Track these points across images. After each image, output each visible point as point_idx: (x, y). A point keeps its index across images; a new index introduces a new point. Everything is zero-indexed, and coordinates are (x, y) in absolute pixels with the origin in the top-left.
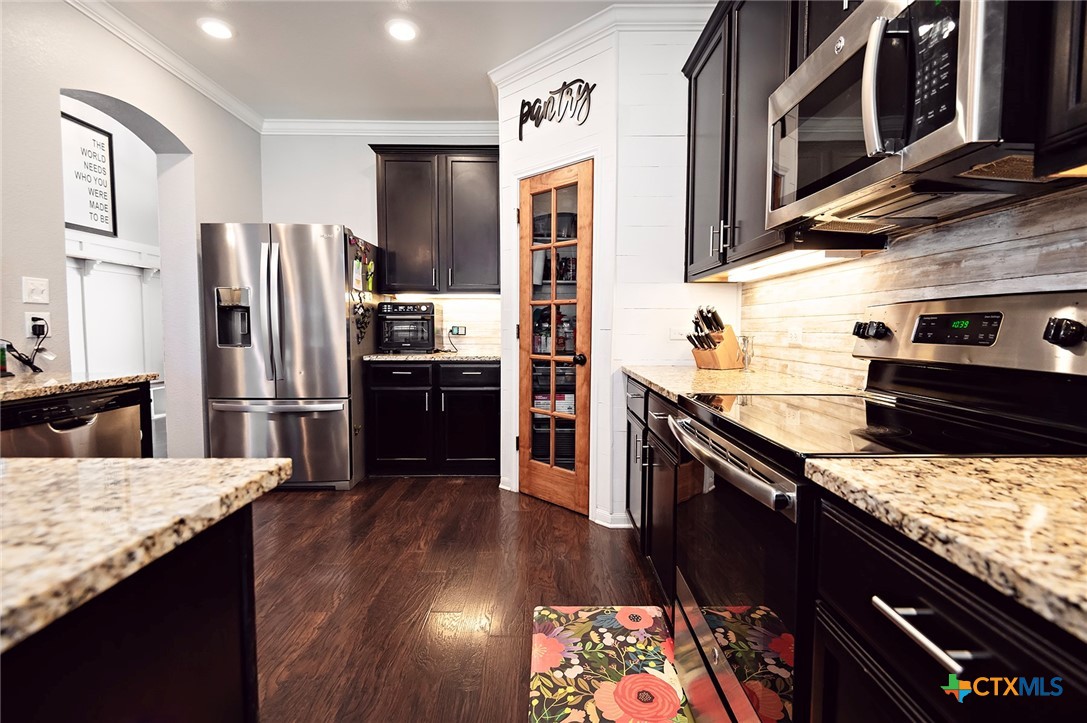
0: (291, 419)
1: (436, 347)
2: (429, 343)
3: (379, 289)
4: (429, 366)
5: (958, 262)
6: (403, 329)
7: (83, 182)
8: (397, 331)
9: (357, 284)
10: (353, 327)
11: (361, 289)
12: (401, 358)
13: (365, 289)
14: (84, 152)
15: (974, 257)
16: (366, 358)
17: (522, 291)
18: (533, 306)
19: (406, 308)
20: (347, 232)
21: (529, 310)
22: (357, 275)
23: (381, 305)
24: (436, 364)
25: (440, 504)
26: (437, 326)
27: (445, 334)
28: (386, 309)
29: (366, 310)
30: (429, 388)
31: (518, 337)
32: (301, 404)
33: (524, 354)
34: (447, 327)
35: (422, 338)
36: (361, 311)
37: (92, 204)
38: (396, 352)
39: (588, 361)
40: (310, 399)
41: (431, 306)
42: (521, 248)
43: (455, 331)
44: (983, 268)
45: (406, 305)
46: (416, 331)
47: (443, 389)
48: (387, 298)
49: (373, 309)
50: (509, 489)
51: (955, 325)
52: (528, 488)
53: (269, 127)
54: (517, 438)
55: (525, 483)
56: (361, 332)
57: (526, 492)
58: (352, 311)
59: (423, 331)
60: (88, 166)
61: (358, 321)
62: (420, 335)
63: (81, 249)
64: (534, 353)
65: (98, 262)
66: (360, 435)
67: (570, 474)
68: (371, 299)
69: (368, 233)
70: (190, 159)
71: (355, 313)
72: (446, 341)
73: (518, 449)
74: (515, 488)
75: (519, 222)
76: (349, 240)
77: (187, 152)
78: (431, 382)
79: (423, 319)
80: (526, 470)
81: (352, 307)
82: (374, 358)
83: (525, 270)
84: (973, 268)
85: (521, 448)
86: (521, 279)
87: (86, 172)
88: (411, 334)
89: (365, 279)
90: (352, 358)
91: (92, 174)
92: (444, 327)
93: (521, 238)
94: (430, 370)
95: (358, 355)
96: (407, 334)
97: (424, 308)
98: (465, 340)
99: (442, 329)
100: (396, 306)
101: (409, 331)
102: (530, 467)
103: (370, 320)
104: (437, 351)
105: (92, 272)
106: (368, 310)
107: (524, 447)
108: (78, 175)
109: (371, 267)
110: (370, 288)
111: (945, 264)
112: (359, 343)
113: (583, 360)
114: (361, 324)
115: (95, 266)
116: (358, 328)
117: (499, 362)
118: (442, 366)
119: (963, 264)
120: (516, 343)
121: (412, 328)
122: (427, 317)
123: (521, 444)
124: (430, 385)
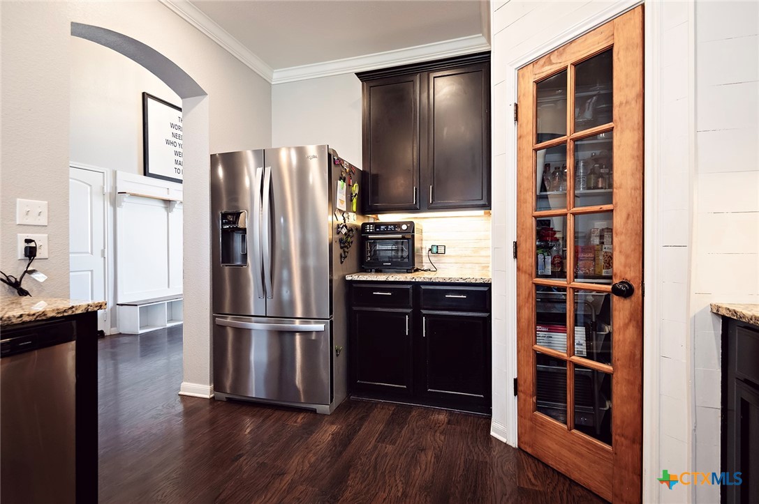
0: (287, 337)
1: (417, 266)
2: (408, 262)
3: (363, 210)
4: (409, 287)
6: (385, 249)
7: (171, 147)
8: (379, 250)
9: (341, 203)
10: (336, 247)
11: (345, 209)
12: (382, 277)
13: (349, 209)
14: (172, 126)
16: (349, 278)
17: (520, 202)
18: (535, 217)
19: (387, 228)
20: (332, 153)
21: (531, 224)
22: (341, 195)
23: (364, 225)
24: (416, 285)
25: (423, 454)
26: (417, 245)
27: (425, 253)
28: (370, 229)
29: (350, 230)
30: (409, 311)
31: (516, 256)
32: (298, 325)
33: (524, 277)
34: (427, 245)
35: (402, 257)
36: (344, 231)
37: (176, 162)
38: (378, 271)
39: (638, 292)
40: (306, 318)
41: (411, 225)
42: (519, 150)
43: (435, 250)
45: (386, 224)
46: (397, 250)
47: (424, 312)
48: (371, 219)
49: (357, 229)
50: (504, 440)
52: (532, 446)
53: (278, 77)
54: (516, 381)
55: (526, 438)
56: (345, 252)
57: (529, 450)
58: (335, 231)
59: (402, 250)
60: (174, 135)
61: (341, 241)
62: (400, 254)
63: (168, 194)
64: (538, 276)
65: (178, 202)
66: (342, 356)
67: (603, 449)
68: (354, 220)
69: (354, 156)
70: (206, 100)
71: (338, 233)
72: (425, 259)
73: (516, 393)
74: (513, 441)
75: (516, 119)
76: (333, 161)
77: (204, 94)
78: (411, 304)
79: (403, 238)
80: (528, 423)
81: (335, 226)
82: (356, 277)
83: (526, 174)
85: (521, 394)
86: (519, 185)
87: (173, 139)
88: (393, 253)
89: (350, 200)
90: (335, 277)
91: (178, 141)
92: (424, 246)
93: (519, 137)
94: (411, 291)
95: (341, 274)
96: (389, 254)
97: (404, 227)
98: (443, 259)
99: (422, 248)
100: (377, 225)
101: (392, 250)
102: (533, 420)
103: (354, 240)
104: (417, 270)
105: (174, 209)
106: (352, 230)
107: (524, 393)
108: (168, 142)
109: (356, 189)
110: (354, 209)
112: (342, 262)
113: (627, 291)
114: (344, 243)
115: (176, 205)
116: (342, 248)
117: (489, 285)
118: (423, 287)
120: (512, 264)
121: (394, 247)
122: (408, 236)
123: (520, 388)
124: (411, 308)
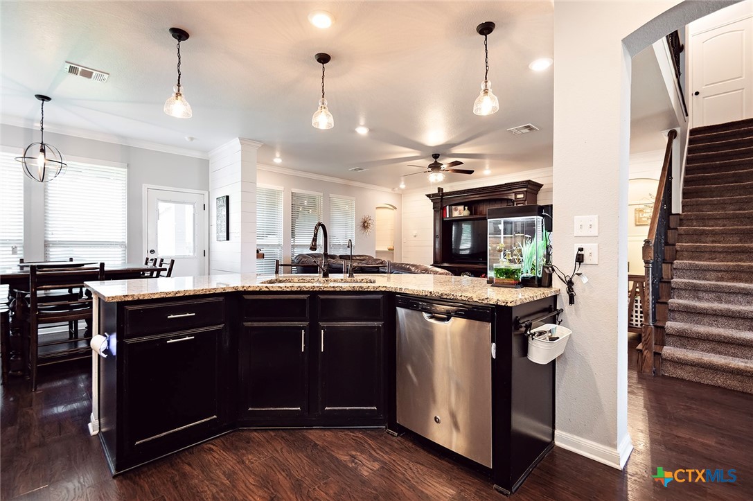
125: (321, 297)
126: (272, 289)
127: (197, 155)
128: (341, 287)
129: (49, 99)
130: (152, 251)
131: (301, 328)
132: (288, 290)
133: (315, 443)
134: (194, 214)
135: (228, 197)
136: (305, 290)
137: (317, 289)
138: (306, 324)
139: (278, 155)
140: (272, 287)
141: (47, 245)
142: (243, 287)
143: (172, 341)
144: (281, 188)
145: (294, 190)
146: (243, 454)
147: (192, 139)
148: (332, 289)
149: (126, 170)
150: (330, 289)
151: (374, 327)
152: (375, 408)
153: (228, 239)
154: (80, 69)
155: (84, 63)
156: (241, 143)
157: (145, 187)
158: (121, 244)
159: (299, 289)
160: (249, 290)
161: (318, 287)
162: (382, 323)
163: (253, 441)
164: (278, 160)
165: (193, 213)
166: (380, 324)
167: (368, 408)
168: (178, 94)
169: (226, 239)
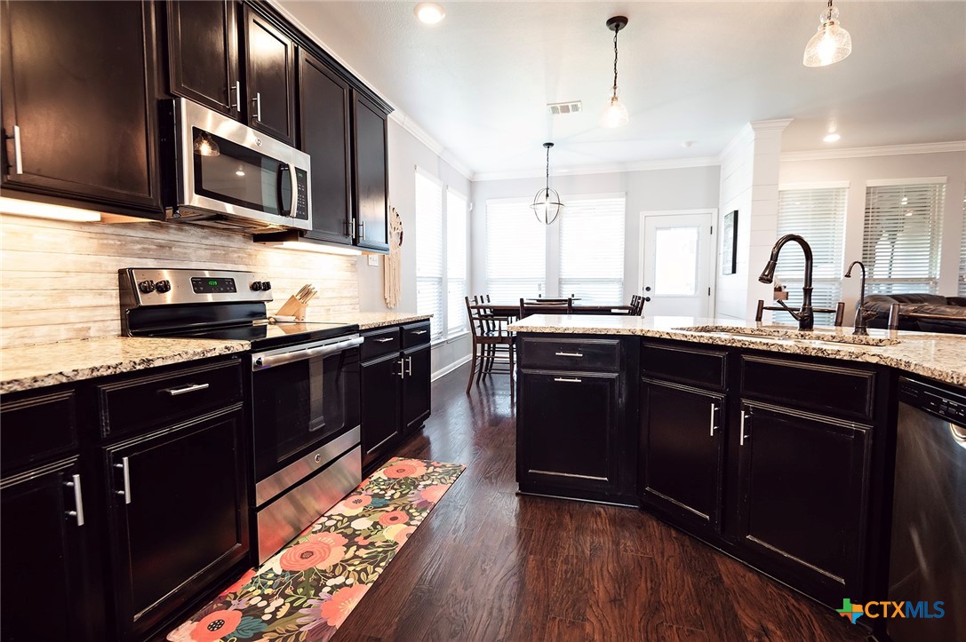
5: (170, 248)
15: (180, 247)
44: (185, 254)
51: (210, 283)
84: (181, 253)
111: (161, 246)
119: (173, 249)
125: (747, 358)
126: (674, 338)
127: (703, 162)
128: (781, 346)
129: (552, 144)
130: (648, 289)
131: (711, 400)
132: (695, 340)
133: (721, 577)
134: (698, 241)
135: (736, 213)
136: (720, 343)
137: (739, 345)
138: (720, 396)
139: (832, 128)
140: (675, 334)
141: (560, 282)
142: (642, 331)
143: (561, 380)
144: (844, 183)
145: (871, 183)
146: (625, 536)
147: (689, 144)
148: (765, 348)
149: (624, 199)
150: (761, 348)
151: (850, 431)
152: (843, 581)
153: (734, 271)
154: (570, 105)
155: (560, 99)
156: (754, 129)
157: (642, 214)
158: (620, 280)
159: (710, 342)
160: (648, 335)
161: (739, 341)
162: (868, 427)
163: (645, 529)
164: (832, 137)
165: (696, 239)
166: (864, 429)
167: (827, 574)
168: (614, 98)
169: (731, 272)
